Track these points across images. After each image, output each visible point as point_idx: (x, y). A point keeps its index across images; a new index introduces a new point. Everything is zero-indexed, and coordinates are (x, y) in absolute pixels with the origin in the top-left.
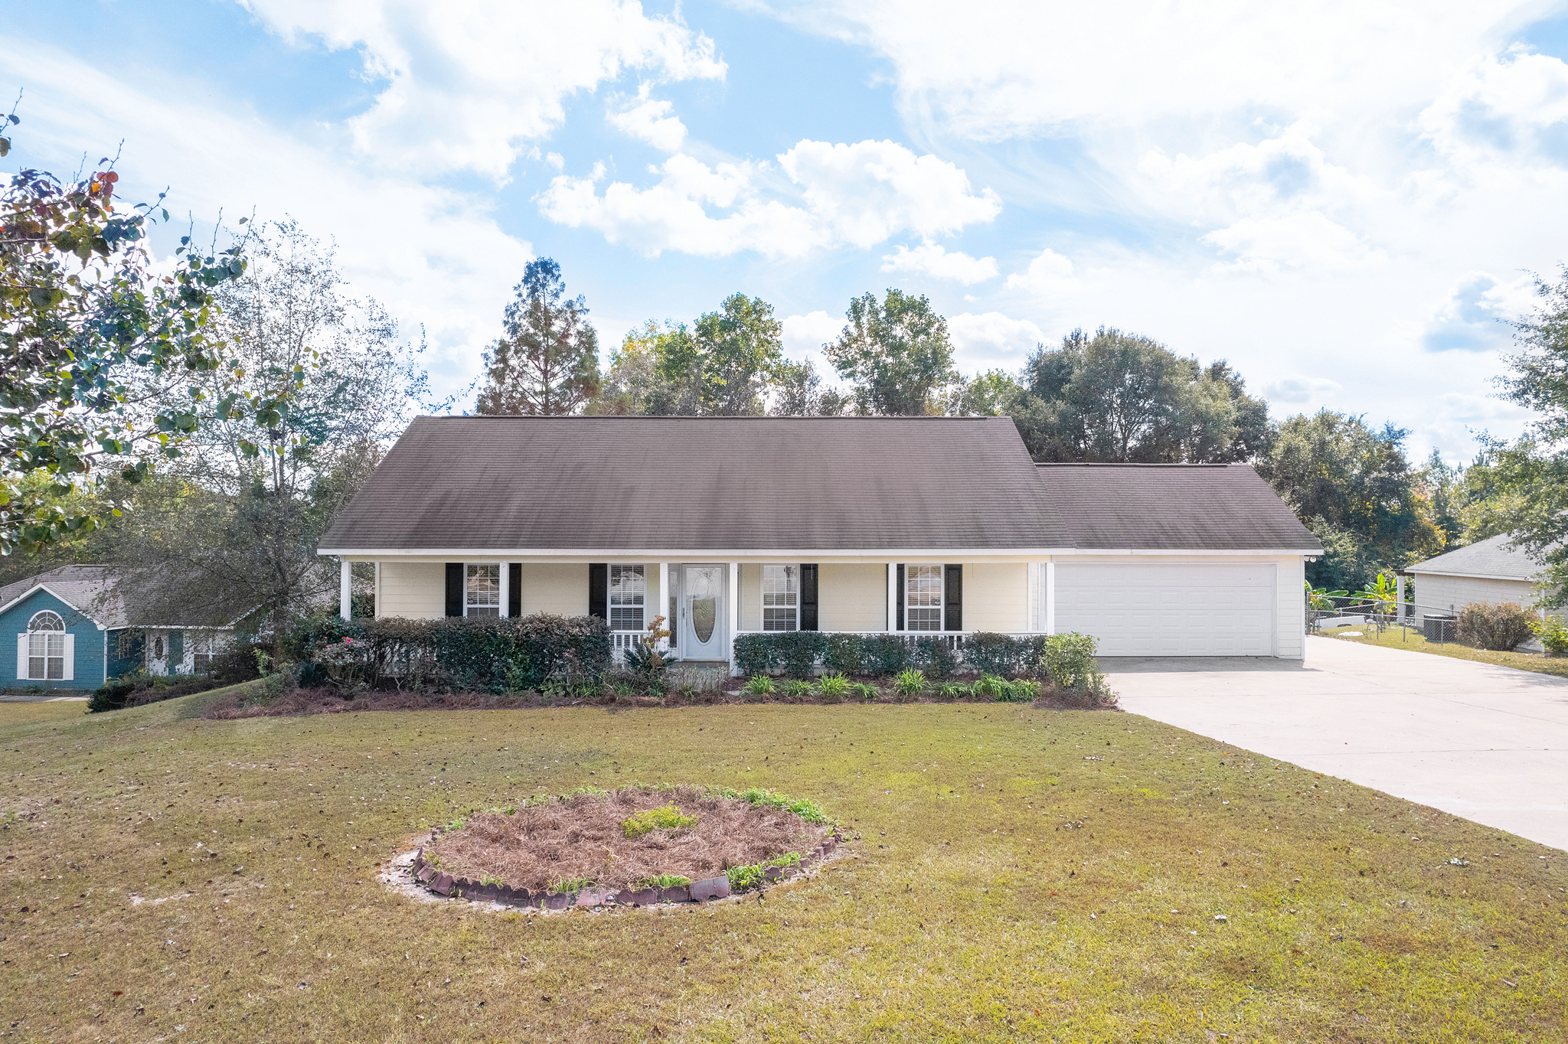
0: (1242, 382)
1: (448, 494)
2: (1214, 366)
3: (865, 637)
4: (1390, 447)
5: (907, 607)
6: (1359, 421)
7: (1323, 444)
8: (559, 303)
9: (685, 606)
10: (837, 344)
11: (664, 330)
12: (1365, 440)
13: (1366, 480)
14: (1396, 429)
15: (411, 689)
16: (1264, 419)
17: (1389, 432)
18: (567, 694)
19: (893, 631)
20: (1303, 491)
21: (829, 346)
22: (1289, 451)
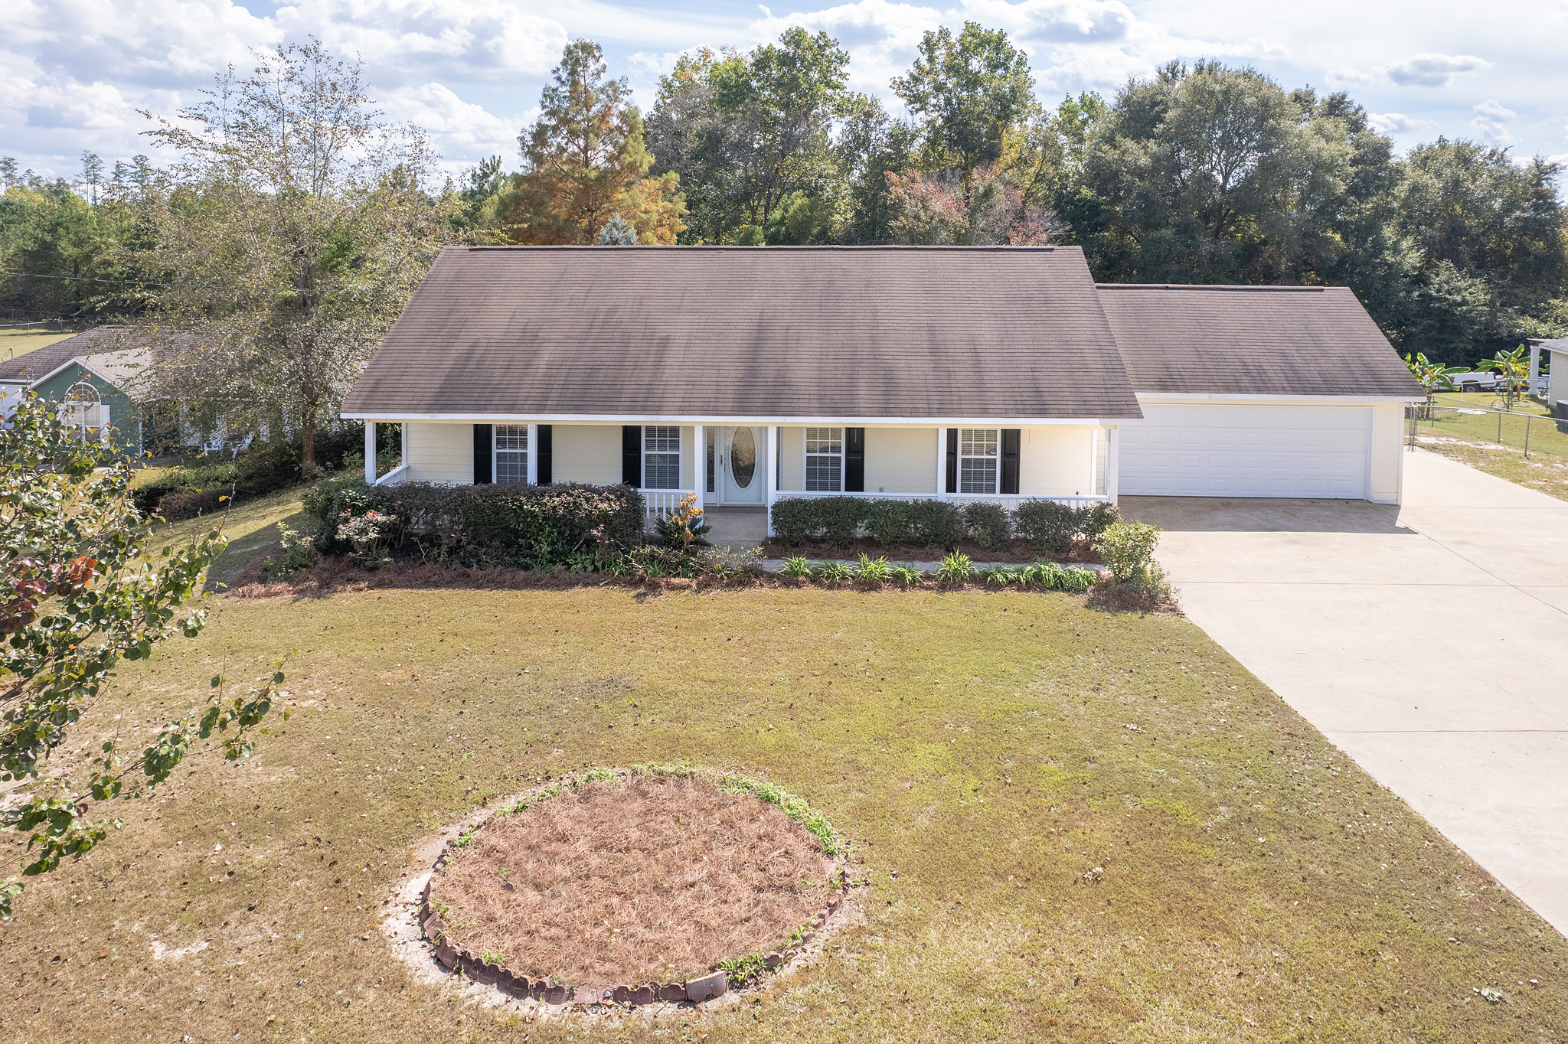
0: (1364, 116)
1: (475, 345)
2: (1332, 99)
3: (911, 503)
4: (1539, 184)
5: (960, 457)
6: (1502, 156)
7: (1457, 183)
8: (599, 84)
9: (723, 454)
10: (906, 78)
11: (719, 57)
12: (1505, 179)
13: (1506, 220)
14: (1547, 163)
15: (436, 562)
16: (1388, 157)
17: (1538, 167)
18: (596, 570)
19: (942, 495)
20: (1430, 232)
21: (898, 81)
22: (1414, 189)
